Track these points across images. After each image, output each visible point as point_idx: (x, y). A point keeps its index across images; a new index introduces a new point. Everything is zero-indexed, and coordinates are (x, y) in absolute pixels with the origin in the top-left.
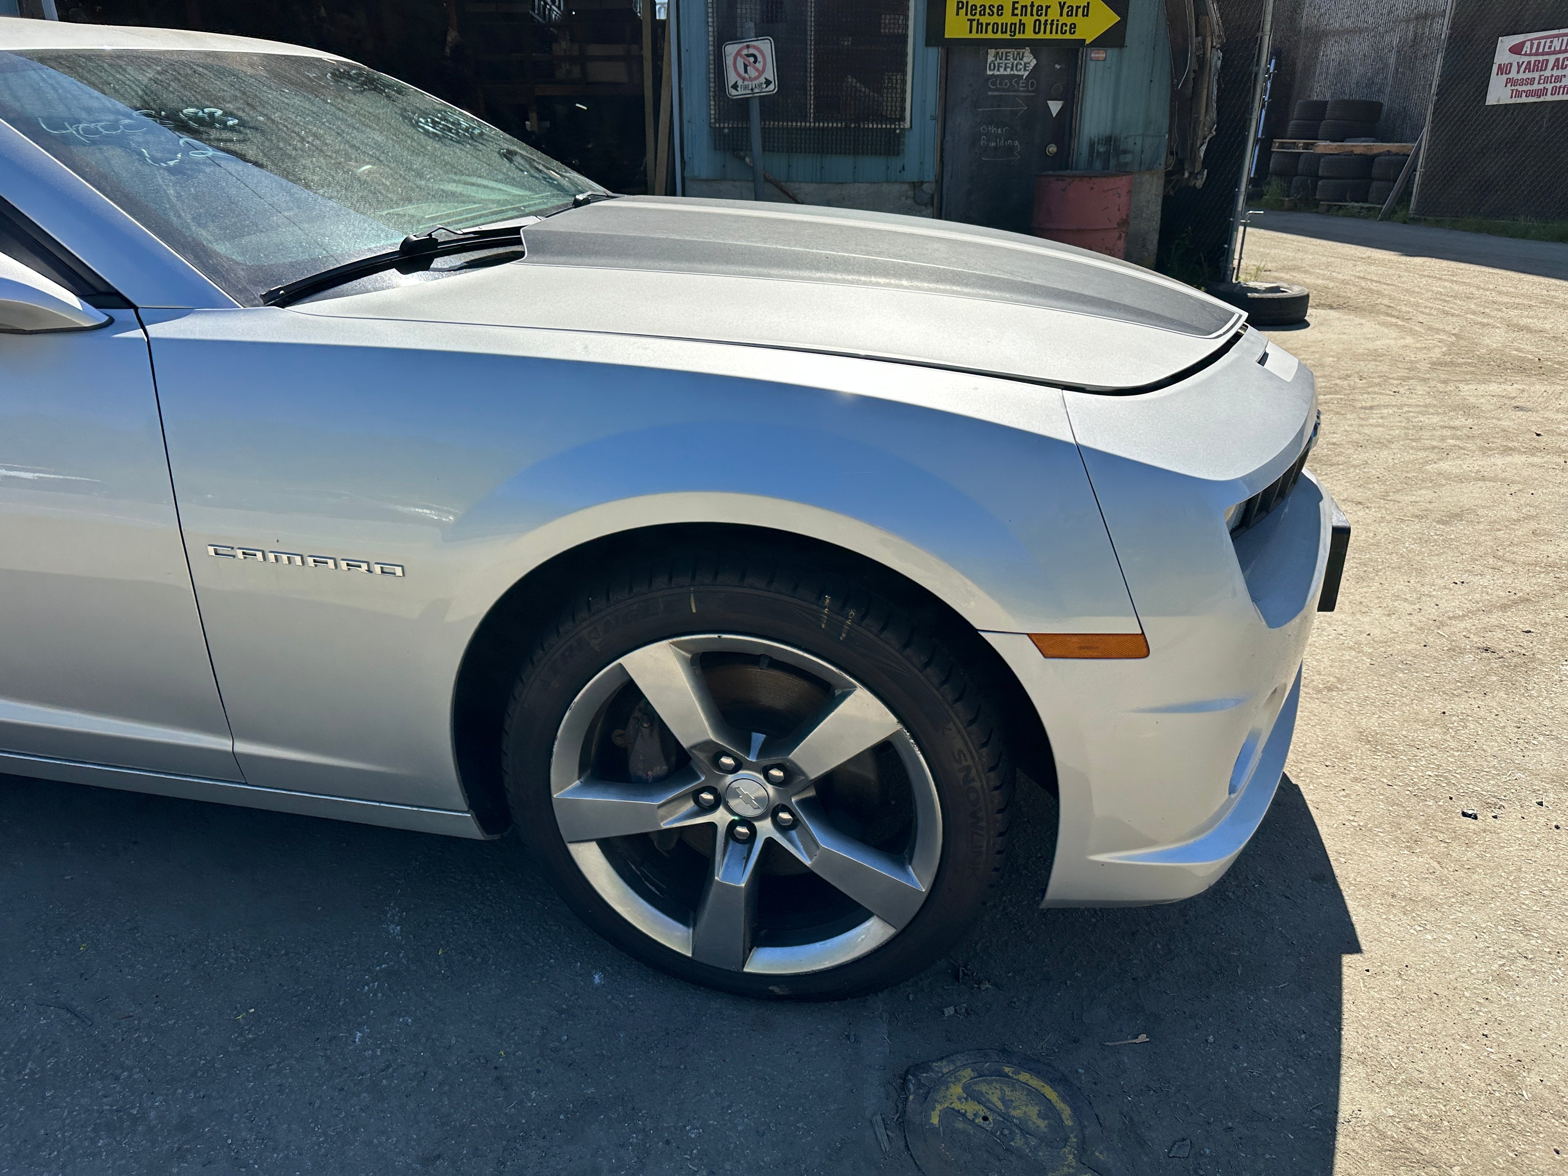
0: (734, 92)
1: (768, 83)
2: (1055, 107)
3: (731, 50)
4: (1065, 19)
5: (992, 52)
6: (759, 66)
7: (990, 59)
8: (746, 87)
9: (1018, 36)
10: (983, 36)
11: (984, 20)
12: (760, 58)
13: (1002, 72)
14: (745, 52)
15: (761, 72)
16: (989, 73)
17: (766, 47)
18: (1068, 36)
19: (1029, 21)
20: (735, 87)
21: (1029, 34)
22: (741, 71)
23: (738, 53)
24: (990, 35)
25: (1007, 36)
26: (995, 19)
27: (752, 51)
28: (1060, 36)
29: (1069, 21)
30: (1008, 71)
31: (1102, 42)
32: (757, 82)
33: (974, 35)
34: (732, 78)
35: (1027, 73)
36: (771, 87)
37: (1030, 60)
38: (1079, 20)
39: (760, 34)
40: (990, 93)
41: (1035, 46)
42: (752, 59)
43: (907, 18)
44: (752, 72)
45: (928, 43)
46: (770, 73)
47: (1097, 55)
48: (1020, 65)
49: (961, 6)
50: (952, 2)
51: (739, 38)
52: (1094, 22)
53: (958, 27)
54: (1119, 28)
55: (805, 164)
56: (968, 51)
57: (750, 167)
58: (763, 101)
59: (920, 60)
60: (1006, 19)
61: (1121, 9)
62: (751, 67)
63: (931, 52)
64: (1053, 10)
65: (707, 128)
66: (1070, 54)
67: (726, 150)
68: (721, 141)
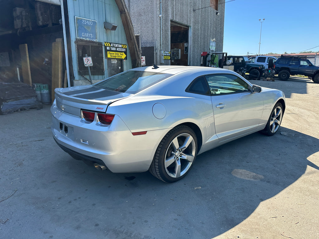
1: (91, 64)
2: (120, 68)
3: (84, 59)
6: (90, 61)
7: (112, 61)
8: (88, 65)
11: (112, 55)
16: (112, 63)
17: (90, 58)
18: (121, 58)
19: (117, 55)
20: (86, 64)
21: (117, 58)
22: (87, 62)
23: (86, 59)
24: (113, 57)
25: (115, 58)
26: (113, 55)
27: (88, 59)
29: (121, 56)
31: (124, 59)
33: (111, 57)
34: (85, 63)
37: (116, 61)
38: (122, 56)
39: (89, 56)
40: (112, 66)
43: (103, 54)
44: (88, 62)
45: (106, 58)
46: (91, 63)
47: (124, 61)
48: (115, 62)
49: (109, 53)
50: (108, 52)
51: (85, 57)
52: (124, 56)
53: (109, 56)
54: (126, 57)
55: (92, 77)
56: (109, 59)
57: (85, 78)
58: (90, 67)
59: (105, 61)
60: (114, 55)
61: (126, 55)
62: (88, 61)
63: (106, 59)
64: (119, 54)
65: (77, 72)
66: (121, 60)
67: (80, 75)
68: (80, 73)
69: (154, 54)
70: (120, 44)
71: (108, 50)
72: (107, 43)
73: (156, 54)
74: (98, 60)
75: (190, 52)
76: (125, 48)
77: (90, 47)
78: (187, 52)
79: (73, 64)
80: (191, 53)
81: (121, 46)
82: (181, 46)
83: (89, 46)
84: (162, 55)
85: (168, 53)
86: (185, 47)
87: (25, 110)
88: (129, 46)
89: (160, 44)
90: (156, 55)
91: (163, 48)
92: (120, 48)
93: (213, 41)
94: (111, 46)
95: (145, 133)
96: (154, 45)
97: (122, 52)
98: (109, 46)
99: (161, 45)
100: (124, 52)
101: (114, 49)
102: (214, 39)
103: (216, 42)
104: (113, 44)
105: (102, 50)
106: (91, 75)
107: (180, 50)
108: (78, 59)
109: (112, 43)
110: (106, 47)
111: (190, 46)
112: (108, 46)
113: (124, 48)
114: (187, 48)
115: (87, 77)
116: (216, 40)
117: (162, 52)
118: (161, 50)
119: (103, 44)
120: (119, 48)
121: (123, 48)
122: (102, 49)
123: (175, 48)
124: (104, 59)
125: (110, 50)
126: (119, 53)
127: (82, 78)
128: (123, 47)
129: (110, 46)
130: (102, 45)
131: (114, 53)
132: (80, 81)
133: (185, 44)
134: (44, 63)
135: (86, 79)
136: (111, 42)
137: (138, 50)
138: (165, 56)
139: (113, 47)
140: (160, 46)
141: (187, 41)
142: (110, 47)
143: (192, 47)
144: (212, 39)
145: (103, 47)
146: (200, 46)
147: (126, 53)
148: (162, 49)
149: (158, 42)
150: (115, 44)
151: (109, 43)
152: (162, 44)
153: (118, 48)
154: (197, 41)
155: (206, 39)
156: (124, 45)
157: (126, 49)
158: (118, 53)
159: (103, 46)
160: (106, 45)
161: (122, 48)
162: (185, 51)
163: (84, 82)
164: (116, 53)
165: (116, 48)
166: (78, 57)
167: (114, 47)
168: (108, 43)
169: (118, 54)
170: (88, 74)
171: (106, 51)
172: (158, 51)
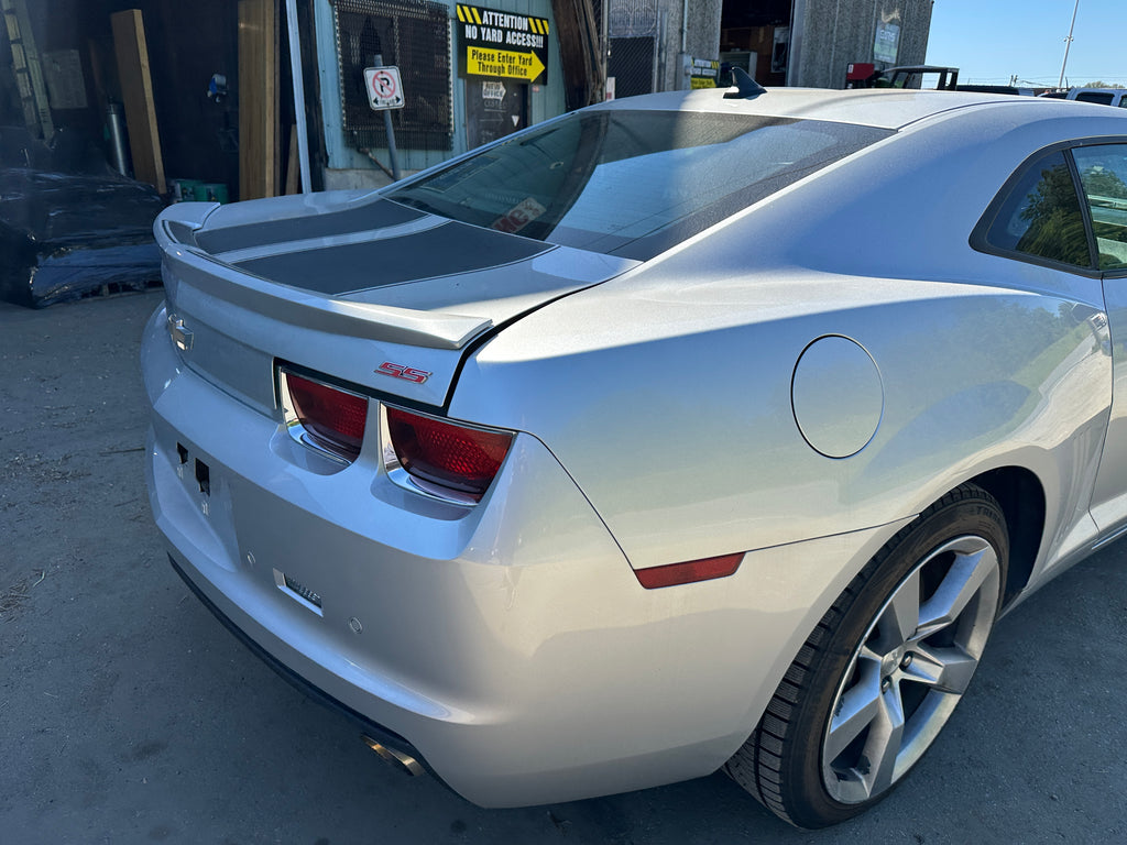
0: (375, 105)
1: (398, 99)
2: (516, 119)
3: (370, 74)
4: (522, 66)
5: (485, 83)
6: (391, 86)
7: (484, 88)
8: (384, 102)
9: (502, 75)
10: (486, 74)
11: (486, 63)
12: (391, 82)
13: (490, 97)
14: (380, 76)
15: (393, 92)
16: (484, 97)
17: (394, 73)
18: (523, 77)
19: (506, 65)
20: (376, 101)
21: (506, 75)
22: (379, 90)
23: (376, 77)
24: (488, 73)
25: (496, 74)
26: (490, 63)
27: (385, 76)
28: (519, 76)
29: (524, 67)
30: (493, 97)
31: (537, 81)
32: (390, 99)
33: (481, 73)
34: (373, 95)
35: (501, 99)
36: (400, 103)
37: (502, 90)
38: (527, 67)
39: (389, 62)
40: (486, 110)
41: (506, 81)
42: (385, 82)
43: (448, 58)
44: (386, 91)
45: (459, 77)
46: (399, 93)
47: (536, 89)
48: (496, 93)
49: (474, 53)
50: (470, 49)
51: (373, 65)
52: (534, 69)
53: (473, 67)
54: (544, 75)
55: (400, 156)
56: (474, 82)
57: (371, 160)
58: (395, 112)
59: (456, 87)
60: (496, 63)
61: (545, 62)
62: (386, 87)
63: (461, 81)
64: (517, 60)
65: (340, 131)
66: (523, 87)
67: (352, 147)
68: (351, 141)
69: (651, 68)
70: (522, 16)
71: (472, 42)
72: (466, 9)
73: (662, 66)
74: (426, 84)
75: (796, 66)
76: (542, 32)
77: (396, 24)
78: (785, 64)
79: (322, 98)
80: (801, 68)
81: (522, 24)
82: (761, 39)
83: (392, 20)
84: (686, 75)
85: (709, 64)
86: (778, 45)
87: (127, 288)
88: (558, 28)
89: (678, 27)
90: (659, 72)
91: (689, 42)
92: (522, 31)
93: (891, 22)
94: (485, 21)
95: (725, 565)
96: (655, 28)
97: (527, 50)
98: (475, 24)
99: (681, 31)
100: (537, 50)
101: (496, 36)
102: (896, 15)
103: (900, 24)
104: (491, 14)
105: (447, 39)
106: (398, 147)
107: (753, 57)
108: (344, 74)
109: (488, 10)
110: (461, 27)
111: (799, 40)
112: (471, 21)
113: (538, 34)
114: (783, 49)
115: (381, 156)
116: (902, 18)
117: (687, 60)
118: (682, 52)
119: (451, 13)
120: (517, 31)
121: (532, 34)
122: (447, 33)
123: (735, 47)
124: (451, 79)
125: (480, 42)
126: (516, 54)
127: (358, 160)
128: (535, 31)
129: (479, 22)
130: (445, 16)
131: (495, 52)
132: (351, 174)
133: (778, 33)
134: (210, 94)
135: (375, 165)
136: (483, 5)
137: (596, 42)
138: (694, 76)
139: (493, 27)
140: (677, 36)
141: (786, 20)
142: (479, 27)
143: (805, 43)
144: (888, 12)
145: (447, 26)
146: (839, 40)
147: (542, 54)
148: (684, 49)
149: (673, 19)
150: (500, 12)
151: (474, 10)
152: (688, 28)
153: (512, 30)
154: (828, 21)
155: (863, 15)
156: (538, 21)
157: (546, 37)
158: (511, 54)
159: (450, 23)
160: (462, 19)
161: (530, 31)
162: (777, 59)
163: (369, 177)
164: (504, 53)
165: (505, 31)
166: (344, 67)
167: (498, 28)
168: (470, 7)
169: (511, 59)
170: (385, 144)
171: (464, 43)
172: (671, 57)
